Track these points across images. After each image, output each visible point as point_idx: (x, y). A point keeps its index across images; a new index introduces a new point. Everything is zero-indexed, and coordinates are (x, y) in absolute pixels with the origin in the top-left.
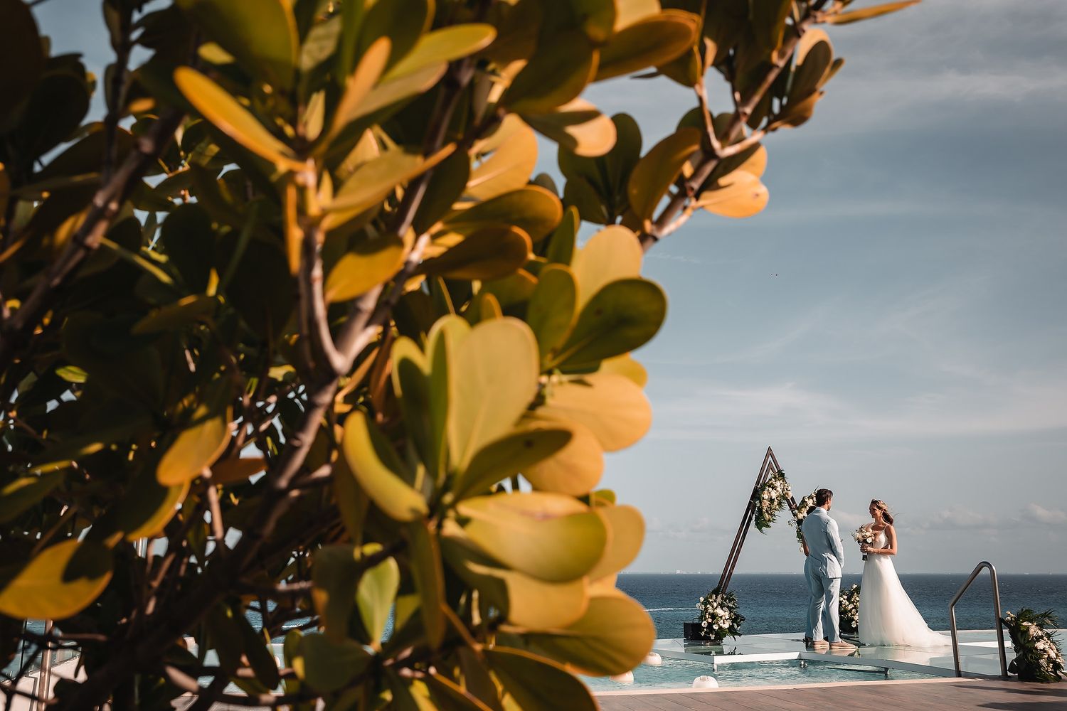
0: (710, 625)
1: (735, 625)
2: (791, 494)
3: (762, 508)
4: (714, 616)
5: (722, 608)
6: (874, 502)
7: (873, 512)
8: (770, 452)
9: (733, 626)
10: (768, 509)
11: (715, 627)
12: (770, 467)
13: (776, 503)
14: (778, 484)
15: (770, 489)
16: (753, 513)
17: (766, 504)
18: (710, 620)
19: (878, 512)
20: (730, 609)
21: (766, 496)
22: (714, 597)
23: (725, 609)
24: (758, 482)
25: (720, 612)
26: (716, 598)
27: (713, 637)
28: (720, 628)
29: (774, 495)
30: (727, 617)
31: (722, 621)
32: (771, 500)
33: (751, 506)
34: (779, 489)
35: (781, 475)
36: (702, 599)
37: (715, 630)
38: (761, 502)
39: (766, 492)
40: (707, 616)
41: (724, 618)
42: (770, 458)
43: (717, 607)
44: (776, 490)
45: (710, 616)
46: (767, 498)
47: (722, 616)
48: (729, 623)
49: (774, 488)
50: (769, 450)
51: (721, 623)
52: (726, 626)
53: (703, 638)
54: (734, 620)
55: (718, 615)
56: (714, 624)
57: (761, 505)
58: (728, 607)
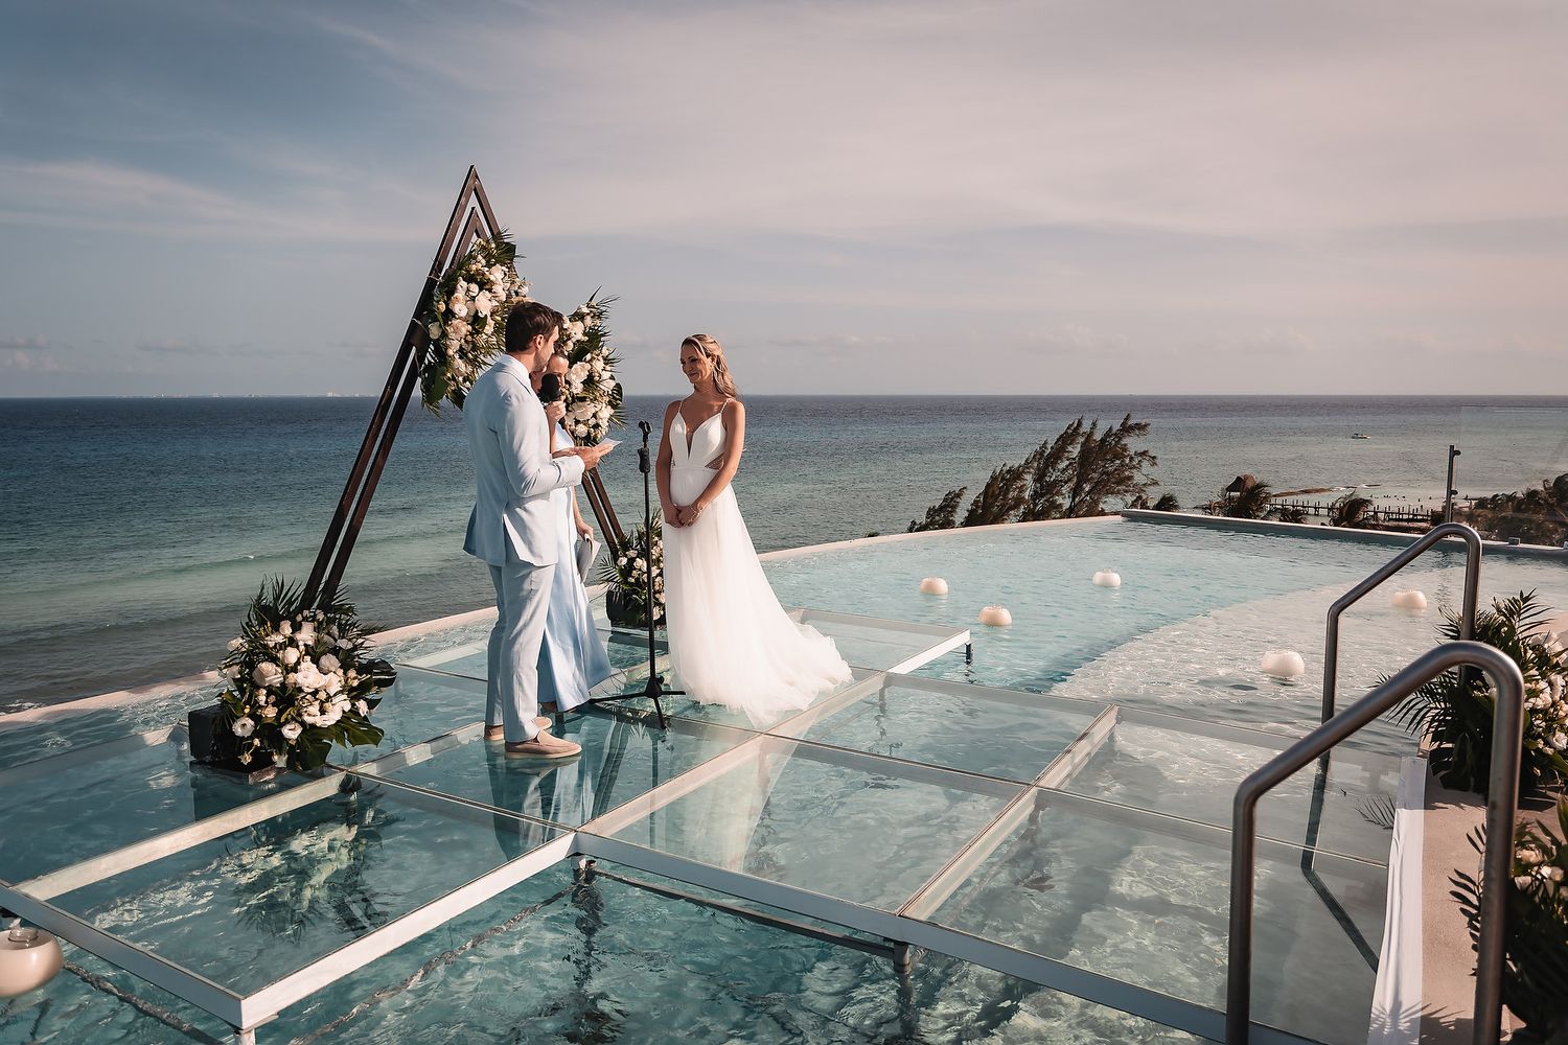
0: (271, 726)
1: (362, 706)
3: (450, 346)
4: (287, 697)
5: (316, 661)
8: (471, 184)
9: (354, 711)
10: (466, 347)
11: (291, 732)
12: (474, 226)
14: (497, 274)
15: (474, 288)
16: (420, 357)
17: (460, 330)
18: (270, 713)
20: (347, 661)
21: (461, 309)
22: (286, 628)
23: (330, 661)
24: (438, 265)
25: (308, 676)
26: (296, 630)
27: (280, 760)
28: (308, 729)
29: (485, 304)
30: (335, 688)
31: (315, 709)
32: (476, 321)
33: (416, 336)
34: (497, 287)
35: (506, 253)
37: (288, 738)
38: (444, 326)
39: (461, 298)
40: (262, 699)
41: (322, 696)
42: (473, 202)
43: (298, 663)
44: (490, 290)
45: (272, 698)
46: (463, 313)
47: (315, 693)
48: (340, 707)
49: (485, 285)
50: (472, 174)
51: (313, 716)
52: (333, 716)
53: (250, 768)
54: (355, 693)
55: (300, 690)
56: (287, 722)
57: (444, 335)
58: (334, 652)
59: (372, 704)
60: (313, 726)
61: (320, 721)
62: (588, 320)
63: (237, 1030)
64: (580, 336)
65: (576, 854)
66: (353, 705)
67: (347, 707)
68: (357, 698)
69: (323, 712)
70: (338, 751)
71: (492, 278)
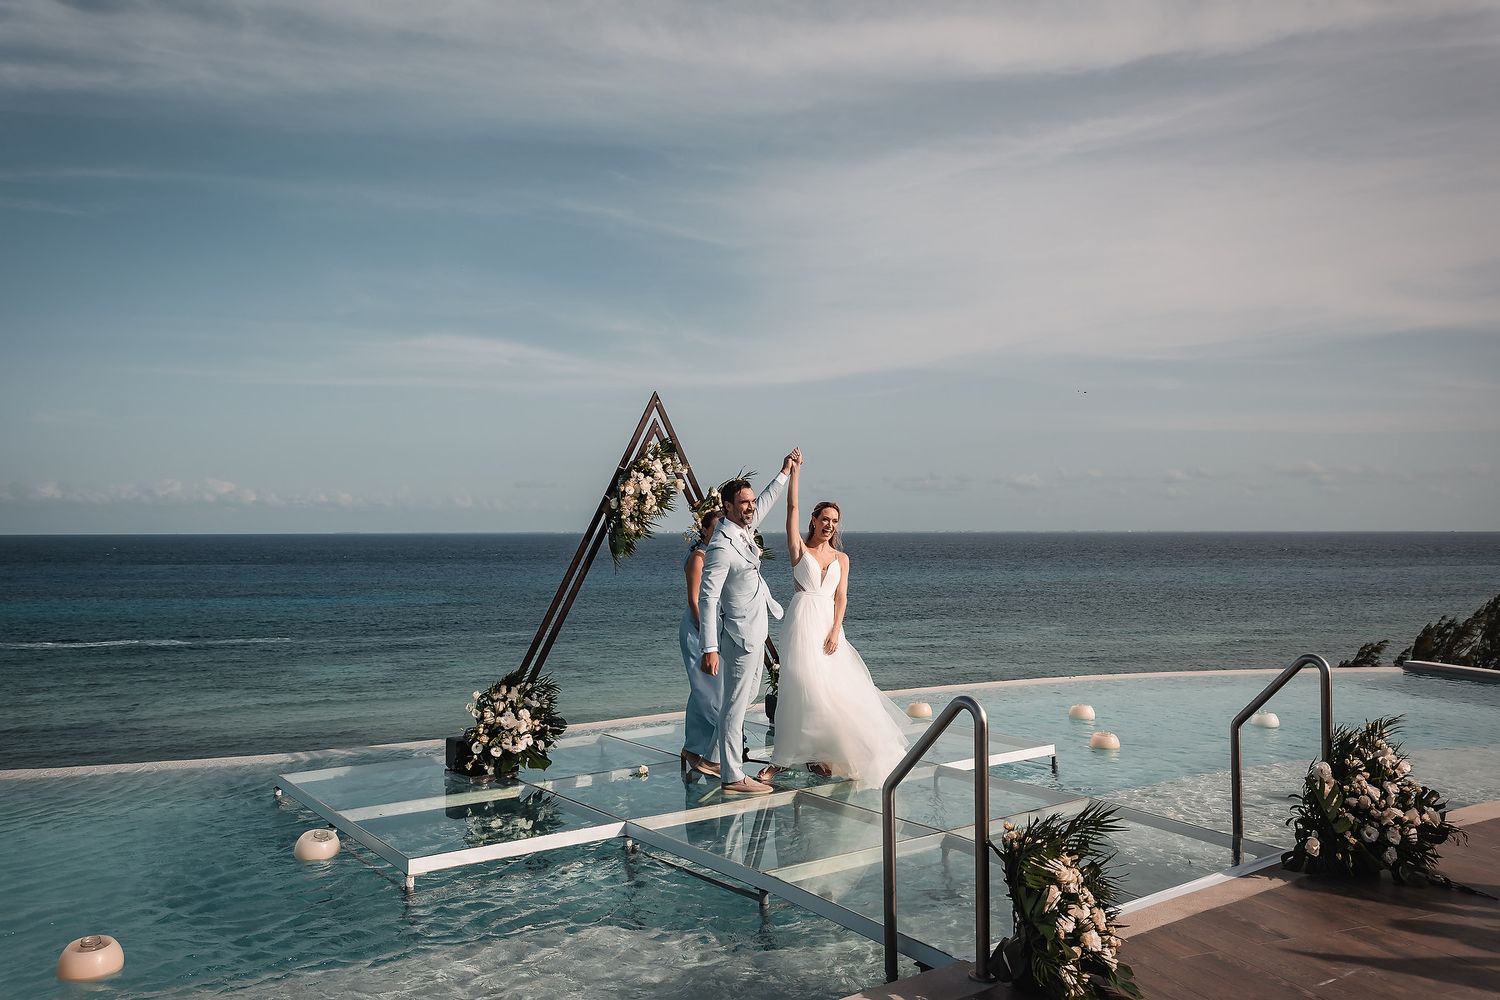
0: (487, 749)
1: (541, 744)
3: (621, 513)
4: (494, 731)
5: (515, 711)
8: (655, 402)
9: (535, 745)
10: (635, 514)
11: (496, 753)
12: (654, 430)
13: (651, 502)
14: (658, 466)
15: (641, 475)
16: (608, 519)
17: (630, 504)
18: (485, 739)
21: (630, 489)
22: (504, 690)
23: (525, 714)
24: (625, 461)
25: (507, 720)
26: (509, 690)
27: (490, 770)
28: (506, 753)
29: (646, 485)
30: (524, 729)
31: (512, 739)
32: (642, 498)
33: (605, 507)
34: (661, 475)
35: (670, 448)
36: (477, 695)
37: (494, 757)
38: (618, 501)
39: (633, 482)
40: (481, 731)
41: (516, 732)
43: (504, 711)
44: (652, 476)
45: (487, 731)
46: (632, 492)
47: (512, 729)
48: (527, 740)
49: (648, 473)
50: (655, 397)
51: (507, 744)
52: (521, 746)
53: (471, 773)
54: (538, 735)
55: (503, 728)
56: (493, 746)
57: (620, 506)
58: (529, 708)
59: (548, 744)
60: (507, 751)
61: (510, 747)
63: (406, 875)
65: (625, 835)
66: (535, 743)
67: (531, 743)
68: (539, 739)
69: (514, 743)
70: (524, 771)
71: (653, 468)
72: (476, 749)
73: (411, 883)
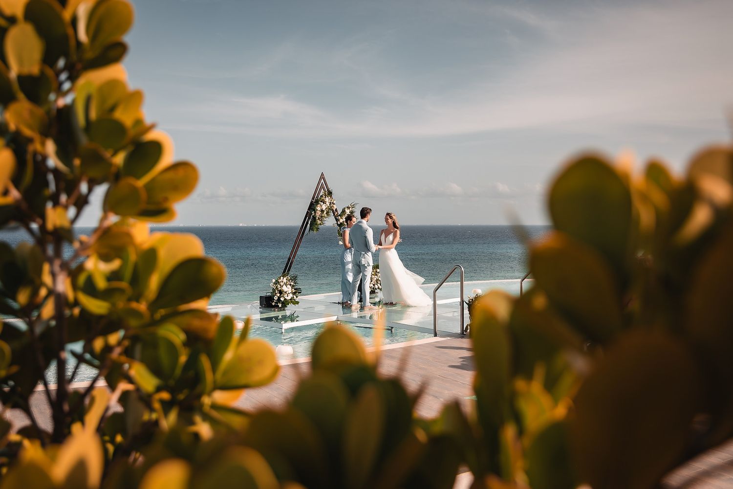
0: (279, 298)
1: (295, 296)
2: (335, 207)
3: (316, 216)
4: (281, 292)
5: (286, 286)
6: (388, 214)
7: (386, 220)
8: (322, 177)
10: (320, 217)
11: (282, 299)
12: (322, 187)
13: (325, 213)
14: (327, 200)
15: (322, 203)
16: (309, 219)
17: (318, 213)
18: (278, 295)
19: (390, 221)
20: (292, 286)
21: (319, 208)
22: (282, 278)
23: (289, 286)
24: (313, 197)
25: (285, 288)
27: (280, 306)
28: (285, 299)
29: (324, 207)
30: (290, 292)
31: (286, 295)
32: (322, 211)
33: (308, 214)
34: (327, 203)
35: (330, 193)
36: (274, 281)
37: (281, 301)
38: (315, 212)
39: (319, 205)
40: (277, 292)
41: (287, 293)
42: (322, 181)
43: (283, 285)
48: (291, 296)
49: (324, 202)
50: (322, 174)
51: (286, 297)
52: (289, 298)
53: (274, 306)
54: (294, 293)
55: (284, 291)
56: (281, 297)
58: (290, 285)
59: (297, 297)
62: (351, 209)
63: (281, 329)
64: (348, 213)
66: (293, 296)
69: (288, 296)
70: (290, 305)
72: (276, 298)
73: (283, 331)
